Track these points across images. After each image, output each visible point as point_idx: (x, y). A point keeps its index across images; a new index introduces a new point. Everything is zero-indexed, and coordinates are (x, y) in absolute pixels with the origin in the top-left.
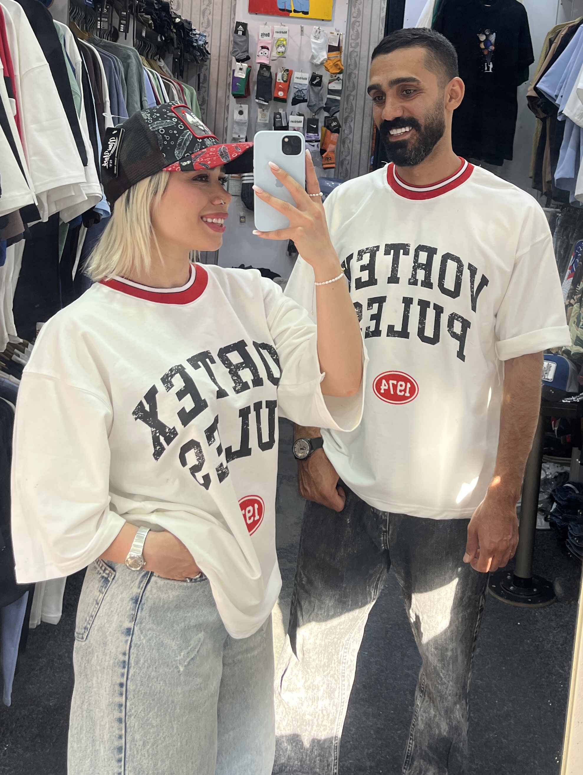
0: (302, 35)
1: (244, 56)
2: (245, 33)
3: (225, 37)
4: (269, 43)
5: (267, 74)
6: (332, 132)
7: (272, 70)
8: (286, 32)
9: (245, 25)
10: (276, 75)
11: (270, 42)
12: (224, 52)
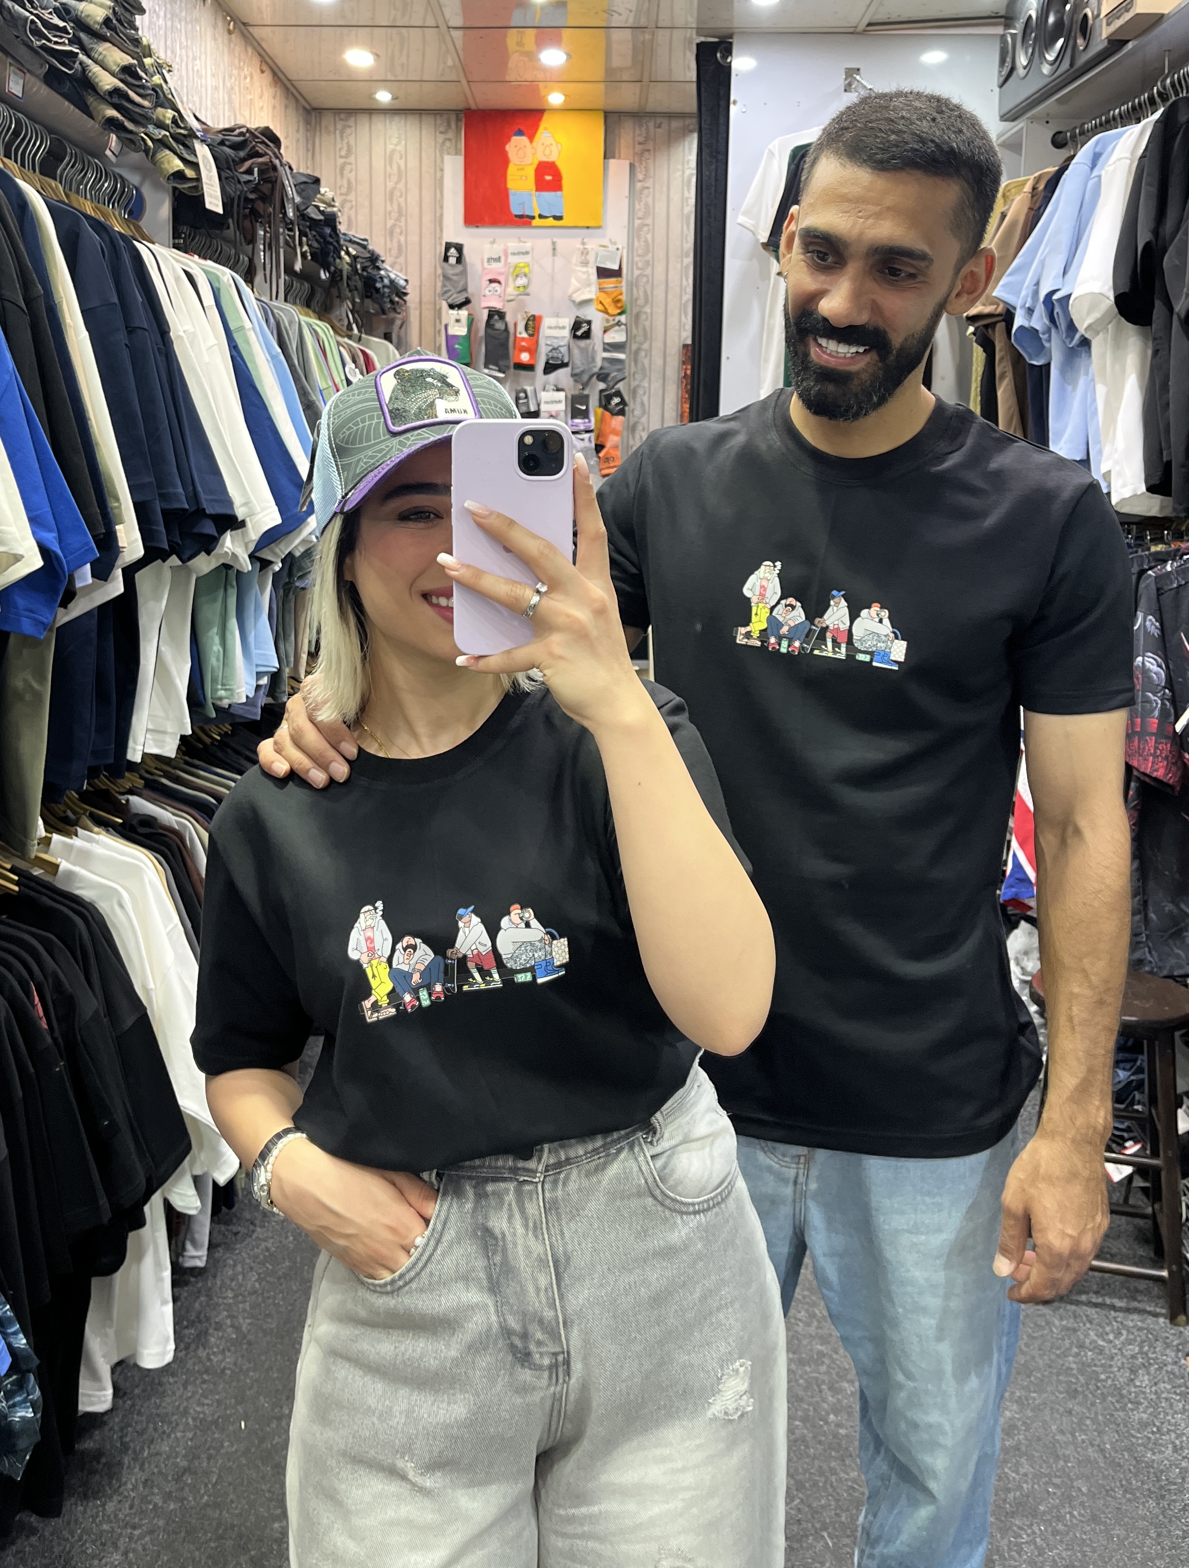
0: (554, 255)
1: (461, 299)
2: (459, 260)
3: (427, 270)
4: (501, 274)
5: (499, 325)
6: (614, 414)
7: (509, 318)
8: (527, 253)
9: (459, 248)
10: (515, 325)
11: (502, 270)
12: (428, 296)
